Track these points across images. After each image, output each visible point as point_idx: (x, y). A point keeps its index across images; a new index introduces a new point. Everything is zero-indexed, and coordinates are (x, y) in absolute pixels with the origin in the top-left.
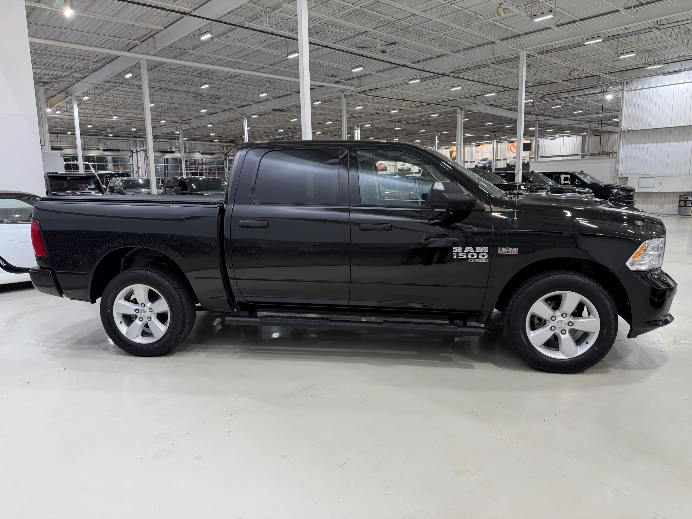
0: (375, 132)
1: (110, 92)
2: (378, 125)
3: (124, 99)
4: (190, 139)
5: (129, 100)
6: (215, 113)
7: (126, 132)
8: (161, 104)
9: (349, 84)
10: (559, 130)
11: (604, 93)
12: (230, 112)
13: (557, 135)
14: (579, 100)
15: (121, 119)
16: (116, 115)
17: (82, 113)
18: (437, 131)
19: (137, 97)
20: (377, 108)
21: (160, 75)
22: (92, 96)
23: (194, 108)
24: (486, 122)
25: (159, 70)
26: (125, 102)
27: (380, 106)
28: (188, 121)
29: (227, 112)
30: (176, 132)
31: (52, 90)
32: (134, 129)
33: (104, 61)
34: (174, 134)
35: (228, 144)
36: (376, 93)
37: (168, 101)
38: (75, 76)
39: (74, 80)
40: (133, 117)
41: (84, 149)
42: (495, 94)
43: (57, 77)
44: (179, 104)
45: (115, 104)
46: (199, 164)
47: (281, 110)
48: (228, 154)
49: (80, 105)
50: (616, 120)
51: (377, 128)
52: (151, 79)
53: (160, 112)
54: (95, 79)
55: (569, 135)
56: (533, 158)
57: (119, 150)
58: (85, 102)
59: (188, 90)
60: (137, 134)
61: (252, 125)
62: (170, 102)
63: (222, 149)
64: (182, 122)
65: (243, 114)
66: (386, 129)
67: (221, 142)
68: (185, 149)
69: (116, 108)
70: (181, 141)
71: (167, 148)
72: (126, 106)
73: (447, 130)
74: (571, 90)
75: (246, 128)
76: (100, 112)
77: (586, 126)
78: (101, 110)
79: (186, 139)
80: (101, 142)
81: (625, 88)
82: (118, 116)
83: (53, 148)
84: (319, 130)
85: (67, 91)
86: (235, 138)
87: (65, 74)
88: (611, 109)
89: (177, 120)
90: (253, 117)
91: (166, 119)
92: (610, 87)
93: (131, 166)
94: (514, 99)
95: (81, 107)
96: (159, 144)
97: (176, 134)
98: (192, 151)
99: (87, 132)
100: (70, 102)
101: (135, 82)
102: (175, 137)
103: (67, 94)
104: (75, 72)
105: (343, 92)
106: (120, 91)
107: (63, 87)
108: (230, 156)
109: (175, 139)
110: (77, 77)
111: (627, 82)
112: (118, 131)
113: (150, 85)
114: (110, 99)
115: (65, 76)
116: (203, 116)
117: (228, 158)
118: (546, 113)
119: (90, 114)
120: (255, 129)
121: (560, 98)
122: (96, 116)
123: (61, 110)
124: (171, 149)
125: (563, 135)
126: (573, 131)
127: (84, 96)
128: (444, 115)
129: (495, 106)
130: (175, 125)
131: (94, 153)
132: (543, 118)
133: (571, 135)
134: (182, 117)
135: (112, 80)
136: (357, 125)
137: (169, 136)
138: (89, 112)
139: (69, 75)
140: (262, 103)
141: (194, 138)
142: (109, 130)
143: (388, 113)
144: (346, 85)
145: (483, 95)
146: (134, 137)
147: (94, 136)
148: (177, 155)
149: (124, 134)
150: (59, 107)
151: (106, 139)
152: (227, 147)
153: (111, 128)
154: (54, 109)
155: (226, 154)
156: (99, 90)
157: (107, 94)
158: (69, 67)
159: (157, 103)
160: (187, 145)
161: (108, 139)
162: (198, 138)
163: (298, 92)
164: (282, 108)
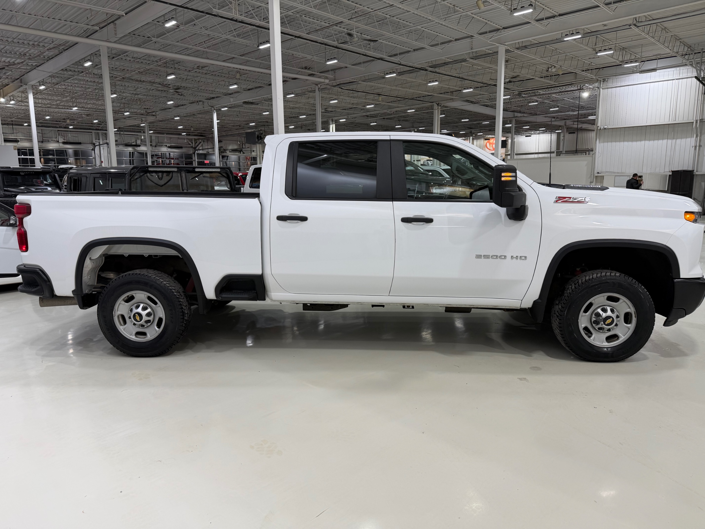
0: (350, 127)
1: (69, 81)
2: (353, 120)
3: (84, 89)
4: (156, 132)
5: (90, 91)
6: (182, 105)
7: (88, 124)
8: (124, 95)
9: (324, 77)
10: (535, 127)
11: (580, 91)
12: (199, 104)
13: (532, 132)
14: (556, 97)
15: (82, 110)
16: (76, 106)
17: (39, 103)
18: (413, 127)
19: (98, 87)
20: (353, 102)
21: (122, 64)
22: (49, 85)
23: (160, 99)
24: (463, 119)
25: (122, 59)
26: (85, 93)
27: (355, 101)
28: (154, 114)
29: (195, 104)
30: (141, 125)
31: (5, 79)
32: (96, 121)
33: (61, 48)
34: (139, 127)
35: (196, 137)
36: (351, 87)
37: (132, 92)
38: (30, 64)
39: (28, 68)
40: (94, 109)
41: (42, 142)
42: (472, 90)
43: (10, 64)
44: (144, 95)
45: (74, 94)
46: (167, 158)
47: (252, 103)
48: (197, 148)
49: (36, 94)
50: (591, 118)
51: (352, 123)
52: (113, 68)
53: (124, 103)
54: (52, 67)
55: (544, 132)
56: (509, 155)
57: (80, 143)
58: (41, 91)
59: (153, 81)
60: (100, 126)
61: (222, 118)
62: (135, 92)
63: (190, 143)
64: (148, 114)
65: (212, 107)
66: (361, 124)
67: (189, 135)
68: (151, 142)
69: (76, 99)
70: (146, 134)
71: (132, 141)
72: (87, 97)
73: (424, 126)
74: (549, 87)
75: (215, 121)
76: (58, 102)
77: (562, 123)
78: (59, 100)
79: (152, 132)
80: (60, 134)
81: (602, 86)
82: (78, 107)
83: (6, 141)
84: (292, 124)
85: (21, 80)
86: (204, 131)
87: (18, 61)
88: (586, 107)
89: (142, 112)
90: (222, 109)
91: (130, 110)
92: (586, 85)
93: (94, 160)
94: (491, 95)
95: (37, 97)
96: (123, 137)
97: (141, 127)
98: (158, 144)
99: (45, 123)
100: (25, 92)
101: (96, 71)
102: (140, 129)
103: (21, 82)
104: (29, 59)
105: (317, 85)
106: (80, 80)
107: (17, 75)
108: (199, 150)
109: (140, 132)
110: (32, 65)
111: (603, 79)
112: (79, 123)
113: (112, 75)
114: (68, 89)
115: (19, 63)
116: (170, 108)
117: (196, 152)
118: (522, 110)
119: (47, 104)
120: (225, 122)
121: (536, 95)
122: (54, 107)
123: (15, 100)
124: (136, 143)
125: (538, 132)
126: (549, 128)
127: (40, 85)
128: (421, 111)
129: (472, 102)
130: (140, 117)
131: (52, 146)
132: (519, 115)
133: (546, 132)
134: (147, 109)
135: (71, 69)
136: (332, 119)
137: (134, 129)
138: (47, 103)
139: (22, 62)
140: (231, 96)
141: (160, 131)
142: (68, 121)
143: (364, 107)
144: (320, 77)
145: (461, 90)
146: (96, 129)
147: (52, 127)
148: (143, 149)
149: (86, 126)
150: (13, 96)
151: (66, 131)
152: (196, 141)
153: (71, 120)
154: (8, 99)
155: (195, 148)
156: (57, 79)
157: (66, 84)
158: (22, 54)
159: (120, 93)
160: (153, 138)
161: (68, 131)
162: (165, 131)
163: (270, 85)
164: (254, 101)
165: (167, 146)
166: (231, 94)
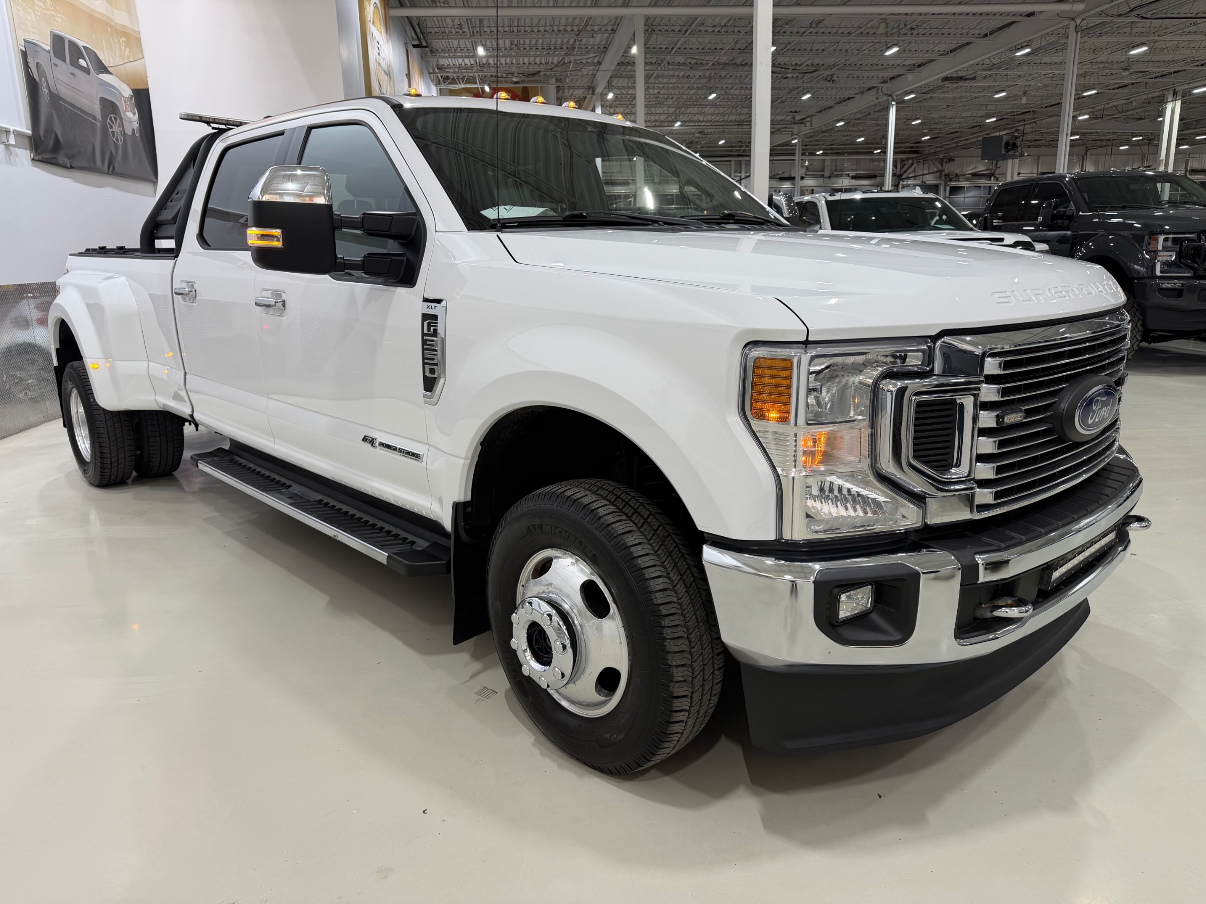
4: (833, 152)
12: (870, 93)
29: (866, 94)
32: (721, 142)
47: (961, 78)
65: (890, 95)
75: (895, 123)
79: (821, 152)
90: (905, 98)
98: (835, 173)
116: (830, 107)
134: (796, 112)
155: (900, 176)
162: (845, 149)
163: (986, 35)
164: (961, 74)
165: (851, 175)
166: (920, 66)
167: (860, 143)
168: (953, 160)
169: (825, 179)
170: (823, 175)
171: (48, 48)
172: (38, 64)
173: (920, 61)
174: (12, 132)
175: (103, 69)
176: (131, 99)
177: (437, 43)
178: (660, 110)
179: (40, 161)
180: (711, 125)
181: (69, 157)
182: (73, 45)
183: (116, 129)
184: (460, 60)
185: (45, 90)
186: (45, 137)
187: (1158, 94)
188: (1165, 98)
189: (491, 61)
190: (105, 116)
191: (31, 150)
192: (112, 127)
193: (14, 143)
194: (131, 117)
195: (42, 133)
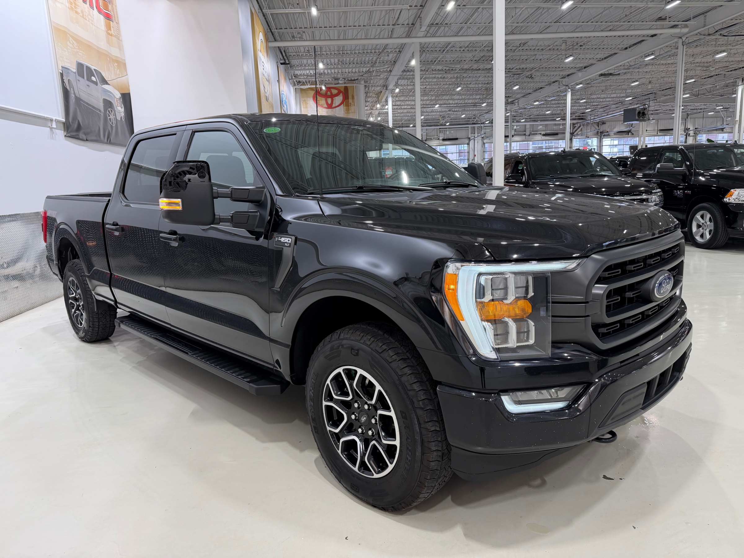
4: (530, 120)
7: (458, 119)
29: (552, 85)
47: (611, 74)
48: (575, 134)
57: (457, 139)
65: (567, 86)
75: (570, 102)
80: (441, 132)
82: (440, 104)
86: (582, 113)
99: (427, 123)
146: (473, 124)
149: (462, 121)
151: (446, 128)
160: (528, 127)
162: (538, 118)
163: (626, 48)
164: (610, 72)
165: (542, 134)
166: (585, 68)
167: (548, 115)
168: (605, 123)
169: (526, 136)
170: (525, 134)
171: (75, 71)
172: (69, 80)
173: (585, 65)
174: (54, 120)
175: (105, 82)
176: (120, 99)
177: (294, 62)
178: (426, 98)
179: (69, 137)
180: (457, 106)
181: (86, 134)
182: (88, 68)
183: (112, 117)
184: (308, 72)
185: (73, 95)
186: (72, 123)
187: (732, 81)
188: (737, 83)
189: (326, 71)
190: (105, 110)
191: (65, 131)
192: (109, 116)
193: (55, 127)
194: (120, 110)
195: (70, 121)
